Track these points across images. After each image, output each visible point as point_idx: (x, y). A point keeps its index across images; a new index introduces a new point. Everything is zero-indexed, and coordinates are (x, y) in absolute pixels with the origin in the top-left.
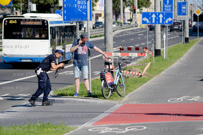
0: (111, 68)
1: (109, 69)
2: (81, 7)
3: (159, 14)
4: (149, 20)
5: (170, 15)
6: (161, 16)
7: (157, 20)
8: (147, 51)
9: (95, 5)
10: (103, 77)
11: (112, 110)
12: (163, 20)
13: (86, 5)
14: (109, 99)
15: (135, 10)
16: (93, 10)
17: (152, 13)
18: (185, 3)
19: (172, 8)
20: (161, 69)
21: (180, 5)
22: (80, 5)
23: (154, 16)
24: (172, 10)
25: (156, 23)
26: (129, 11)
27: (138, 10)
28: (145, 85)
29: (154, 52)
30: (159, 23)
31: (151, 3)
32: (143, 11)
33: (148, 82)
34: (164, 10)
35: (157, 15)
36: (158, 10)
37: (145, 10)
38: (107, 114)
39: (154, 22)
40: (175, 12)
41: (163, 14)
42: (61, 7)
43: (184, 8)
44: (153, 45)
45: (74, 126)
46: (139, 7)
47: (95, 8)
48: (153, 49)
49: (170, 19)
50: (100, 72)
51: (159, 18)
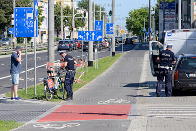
0: (52, 75)
1: (51, 76)
2: (29, 26)
3: (92, 32)
4: (84, 37)
5: (101, 34)
6: (93, 34)
7: (90, 37)
8: (82, 62)
9: (41, 24)
10: (45, 83)
11: (52, 110)
12: (95, 38)
13: (33, 24)
14: (51, 101)
15: (72, 29)
16: (39, 28)
17: (86, 32)
18: (112, 24)
19: (102, 28)
20: (93, 77)
21: (108, 26)
22: (29, 24)
23: (87, 34)
24: (102, 30)
25: (89, 39)
26: (68, 30)
27: (75, 29)
28: (80, 89)
29: (87, 63)
30: (92, 40)
31: (85, 24)
32: (79, 30)
33: (82, 88)
34: (95, 29)
35: (90, 33)
36: (91, 30)
37: (80, 29)
38: (49, 113)
39: (87, 39)
40: (104, 31)
41: (95, 33)
42: (13, 26)
43: (111, 28)
44: (87, 57)
45: (22, 122)
46: (76, 27)
47: (40, 26)
48: (87, 61)
49: (100, 37)
50: (43, 79)
51: (92, 36)
